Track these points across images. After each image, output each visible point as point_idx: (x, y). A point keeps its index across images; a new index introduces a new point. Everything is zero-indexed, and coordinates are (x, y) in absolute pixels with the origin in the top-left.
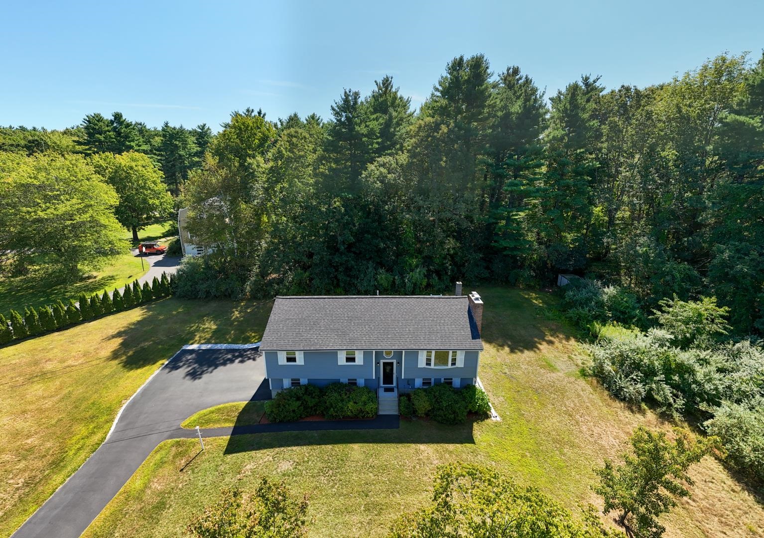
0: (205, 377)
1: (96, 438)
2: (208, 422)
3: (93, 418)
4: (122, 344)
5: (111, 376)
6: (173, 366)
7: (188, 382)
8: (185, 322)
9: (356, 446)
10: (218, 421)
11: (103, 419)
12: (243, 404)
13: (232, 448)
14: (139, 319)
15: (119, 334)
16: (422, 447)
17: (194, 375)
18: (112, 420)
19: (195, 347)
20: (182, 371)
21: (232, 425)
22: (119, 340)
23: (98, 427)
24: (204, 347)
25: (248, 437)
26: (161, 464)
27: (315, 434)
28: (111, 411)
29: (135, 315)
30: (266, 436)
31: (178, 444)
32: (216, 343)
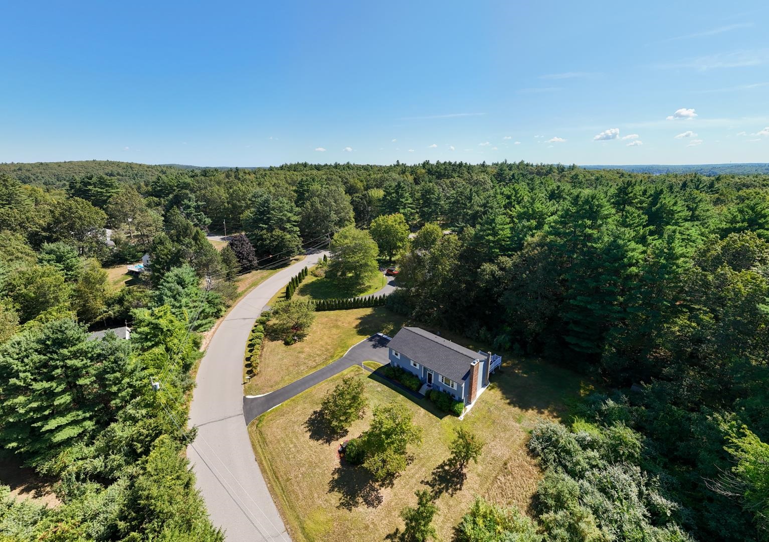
0: (378, 348)
1: (342, 354)
2: (369, 366)
3: (343, 347)
4: (360, 323)
5: (352, 335)
6: (370, 340)
7: (371, 348)
8: (384, 322)
9: (402, 396)
10: (372, 367)
11: (346, 349)
12: (382, 365)
13: (370, 377)
14: (369, 313)
15: (361, 318)
16: (422, 409)
17: (375, 346)
18: (346, 350)
19: (381, 334)
20: (373, 343)
21: (374, 370)
22: (360, 321)
23: (343, 351)
24: (384, 336)
25: (376, 376)
26: (352, 371)
27: (393, 386)
28: (348, 348)
29: (368, 311)
30: (380, 379)
31: (359, 368)
32: (389, 336)
